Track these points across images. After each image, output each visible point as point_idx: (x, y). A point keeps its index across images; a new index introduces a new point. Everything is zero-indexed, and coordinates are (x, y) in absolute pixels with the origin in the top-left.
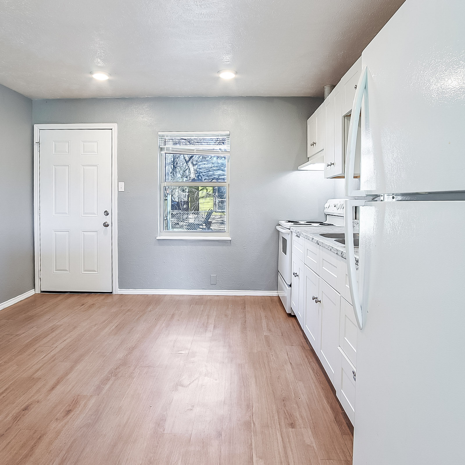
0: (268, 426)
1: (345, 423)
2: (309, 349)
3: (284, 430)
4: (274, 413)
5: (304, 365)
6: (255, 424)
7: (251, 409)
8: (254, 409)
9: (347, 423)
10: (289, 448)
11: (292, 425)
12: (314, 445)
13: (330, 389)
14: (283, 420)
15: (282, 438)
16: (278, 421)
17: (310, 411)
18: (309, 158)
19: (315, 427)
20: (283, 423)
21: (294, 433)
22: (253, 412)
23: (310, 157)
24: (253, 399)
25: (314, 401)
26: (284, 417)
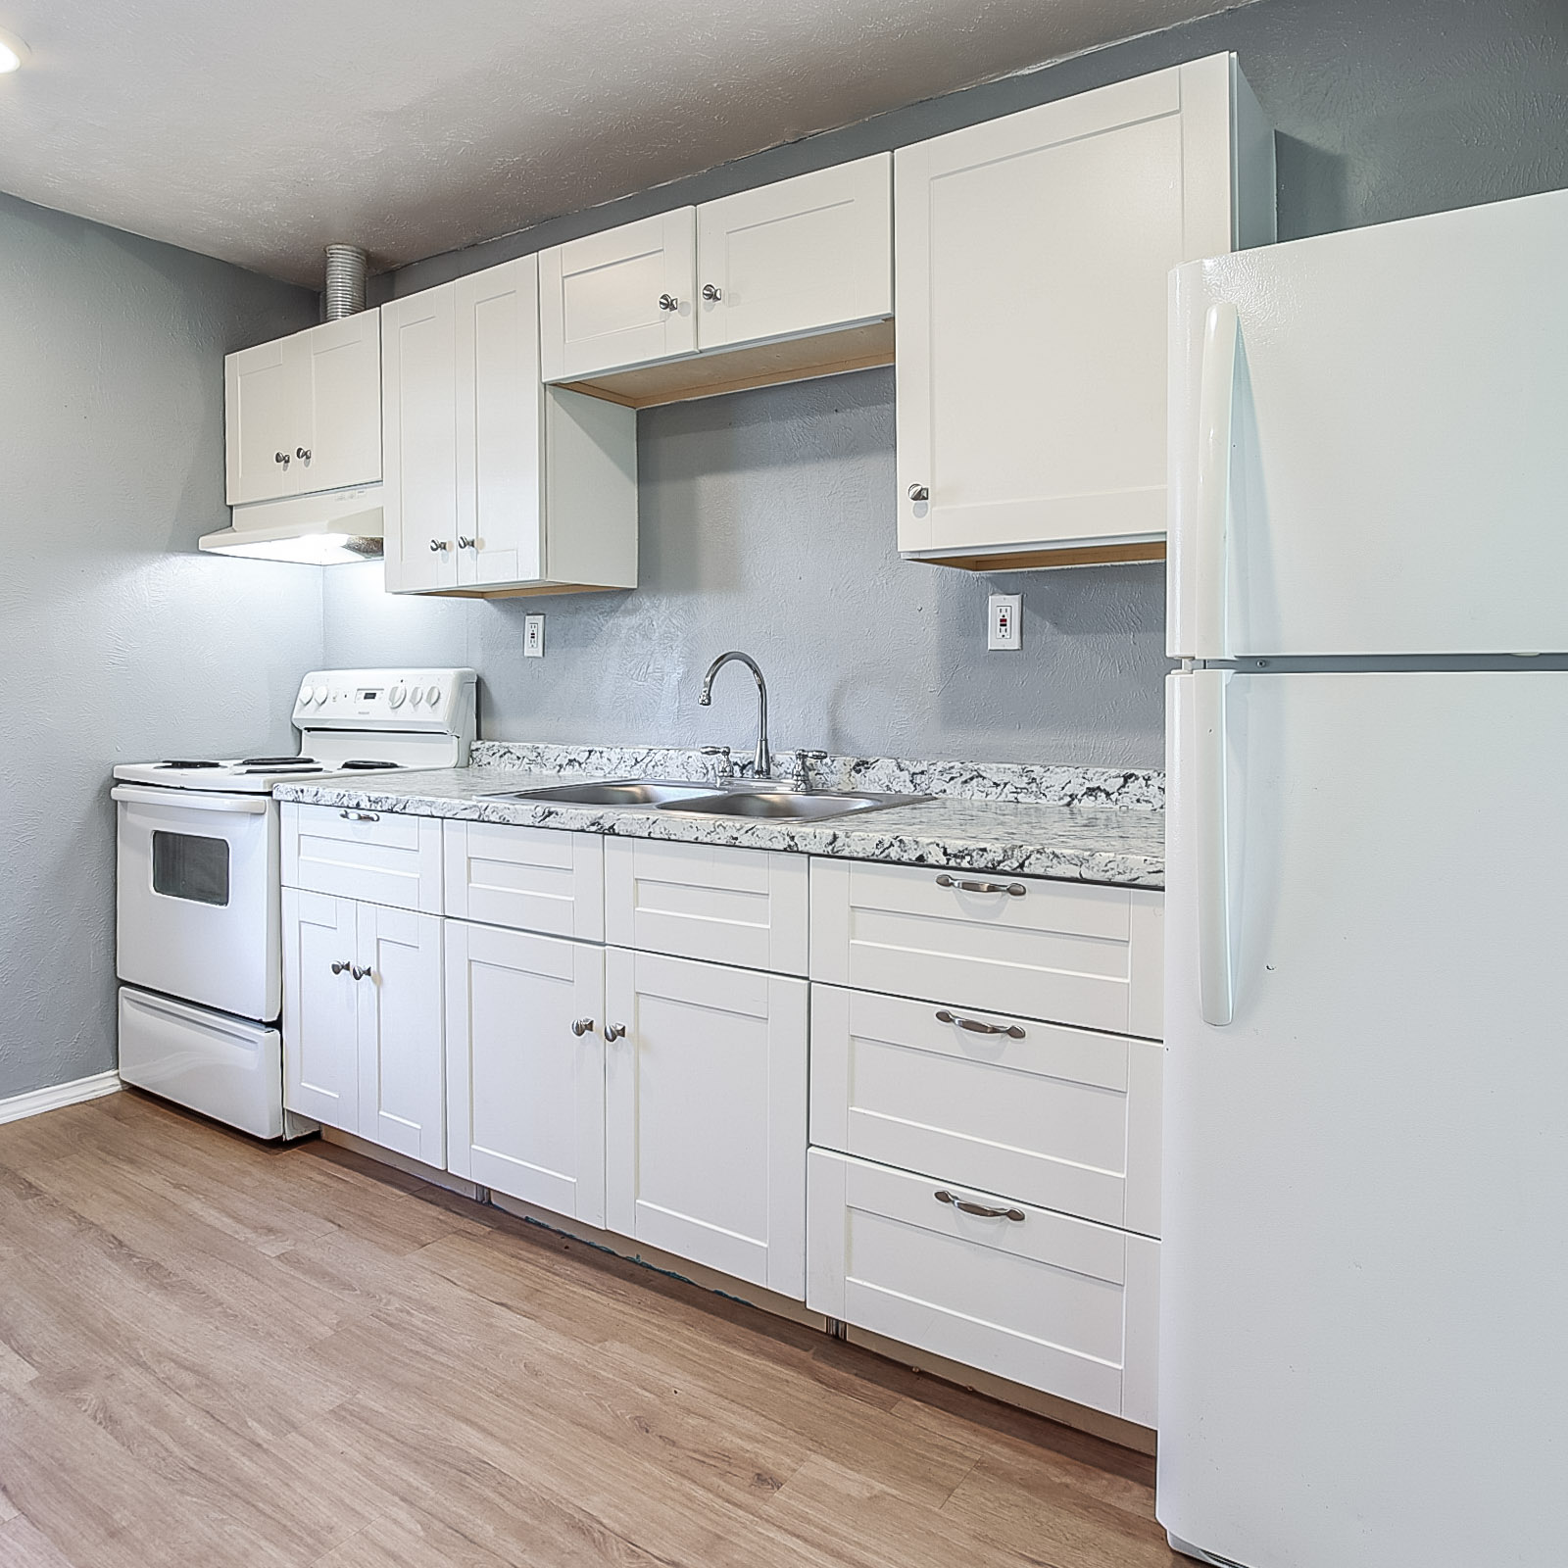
0: (719, 1537)
1: (853, 1377)
2: (489, 1229)
3: (770, 1510)
4: (674, 1485)
5: (546, 1288)
6: (677, 1561)
7: (602, 1529)
8: (605, 1521)
9: (856, 1375)
10: (847, 1545)
11: (766, 1480)
12: (879, 1487)
13: (706, 1314)
14: (727, 1488)
15: (798, 1537)
16: (720, 1501)
17: (744, 1406)
18: (231, 507)
19: (815, 1438)
20: (740, 1496)
21: (801, 1496)
22: (619, 1532)
23: (238, 506)
24: (558, 1495)
25: (718, 1372)
26: (715, 1475)
